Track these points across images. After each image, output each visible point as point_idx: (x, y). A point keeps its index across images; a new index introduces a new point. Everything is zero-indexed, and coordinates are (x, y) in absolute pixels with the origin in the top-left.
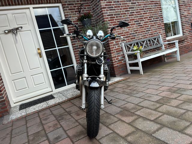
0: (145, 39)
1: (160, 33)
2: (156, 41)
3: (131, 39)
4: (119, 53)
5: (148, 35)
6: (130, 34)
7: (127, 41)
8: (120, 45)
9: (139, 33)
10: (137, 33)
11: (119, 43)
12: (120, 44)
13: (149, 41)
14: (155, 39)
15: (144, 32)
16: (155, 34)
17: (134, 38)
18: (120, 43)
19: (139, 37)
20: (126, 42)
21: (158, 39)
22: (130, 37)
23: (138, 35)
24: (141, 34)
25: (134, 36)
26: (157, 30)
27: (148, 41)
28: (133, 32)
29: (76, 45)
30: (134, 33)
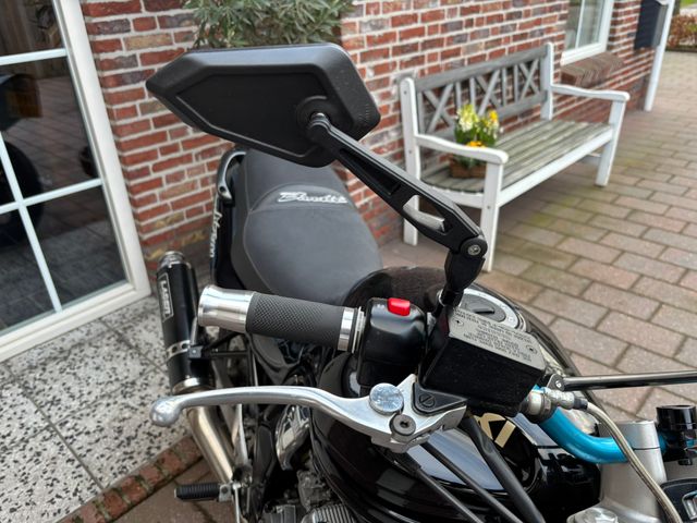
0: (498, 62)
1: (549, 30)
2: (530, 76)
3: (445, 55)
4: (382, 135)
5: (507, 40)
6: (445, 28)
7: (427, 65)
8: (393, 90)
9: (480, 22)
10: (470, 23)
11: (387, 79)
12: (395, 82)
13: (510, 70)
14: (529, 64)
15: (500, 18)
16: (533, 34)
17: (456, 53)
18: (393, 76)
19: (475, 48)
20: (422, 72)
21: (539, 65)
22: (439, 42)
23: (474, 35)
24: (486, 33)
25: (459, 42)
26: (543, 16)
27: (504, 71)
28: (458, 18)
29: (124, 53)
30: (459, 26)
